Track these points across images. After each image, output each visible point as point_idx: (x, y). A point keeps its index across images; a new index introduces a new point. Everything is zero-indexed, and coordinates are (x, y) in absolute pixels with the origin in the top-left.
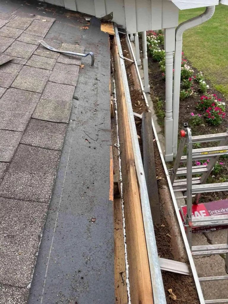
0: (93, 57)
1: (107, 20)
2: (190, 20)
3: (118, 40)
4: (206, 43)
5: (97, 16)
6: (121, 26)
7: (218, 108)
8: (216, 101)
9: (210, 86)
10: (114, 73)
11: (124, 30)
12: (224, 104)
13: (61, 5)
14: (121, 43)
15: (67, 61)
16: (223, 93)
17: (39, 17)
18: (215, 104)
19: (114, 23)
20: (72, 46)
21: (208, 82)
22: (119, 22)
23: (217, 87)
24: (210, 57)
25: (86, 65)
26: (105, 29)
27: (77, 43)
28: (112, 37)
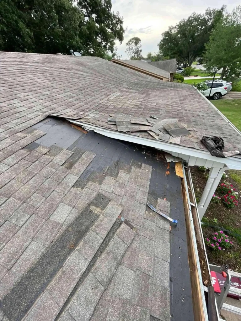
8: (232, 190)
18: (231, 192)
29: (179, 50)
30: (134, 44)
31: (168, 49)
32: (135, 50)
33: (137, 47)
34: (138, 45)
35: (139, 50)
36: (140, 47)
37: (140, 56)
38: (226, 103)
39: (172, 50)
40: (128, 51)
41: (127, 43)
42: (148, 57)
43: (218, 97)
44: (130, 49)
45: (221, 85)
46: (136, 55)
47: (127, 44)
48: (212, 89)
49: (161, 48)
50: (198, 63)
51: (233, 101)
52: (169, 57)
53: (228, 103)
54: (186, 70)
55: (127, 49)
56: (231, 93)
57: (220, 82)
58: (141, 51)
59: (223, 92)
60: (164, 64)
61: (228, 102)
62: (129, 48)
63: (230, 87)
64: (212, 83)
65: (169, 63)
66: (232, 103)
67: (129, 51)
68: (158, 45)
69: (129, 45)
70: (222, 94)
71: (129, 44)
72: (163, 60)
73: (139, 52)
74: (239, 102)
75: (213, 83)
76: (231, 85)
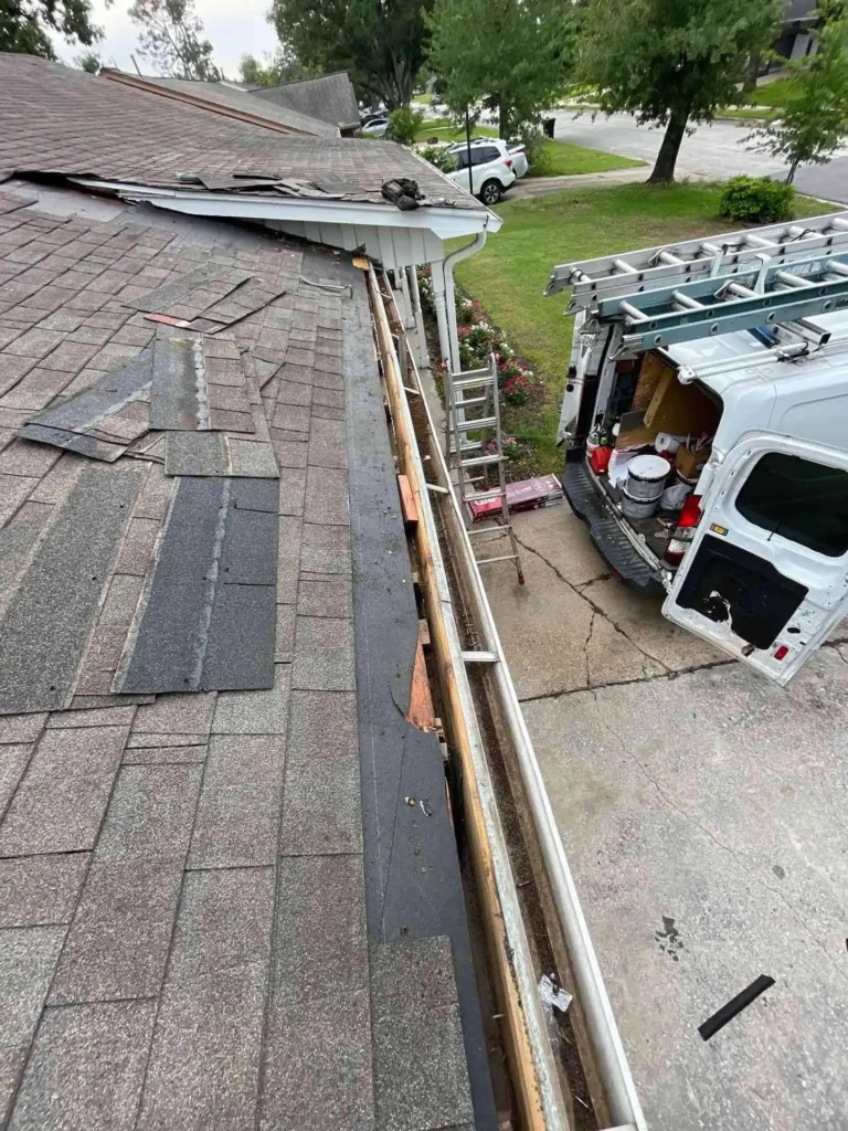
0: (351, 290)
1: (359, 253)
2: (460, 251)
3: (373, 275)
4: (518, 289)
5: (346, 249)
6: (376, 260)
7: (525, 379)
8: (521, 370)
9: (515, 352)
10: (373, 308)
11: (381, 266)
12: (531, 373)
13: (302, 235)
14: (378, 280)
15: (328, 293)
16: (535, 361)
17: (285, 251)
18: (519, 374)
19: (367, 257)
20: (330, 281)
21: (513, 346)
22: (374, 256)
23: (527, 353)
24: (522, 310)
25: (346, 297)
26: (357, 263)
27: (332, 278)
28: (367, 273)
29: (352, 41)
30: (166, 13)
31: (313, 35)
32: (179, 46)
33: (186, 29)
34: (188, 20)
35: (197, 45)
36: (198, 28)
37: (211, 72)
38: (517, 210)
39: (328, 38)
40: (152, 48)
41: (132, 7)
42: (246, 75)
43: (496, 195)
44: (155, 39)
45: (495, 154)
46: (193, 67)
47: (135, 13)
48: (473, 168)
49: (283, 32)
50: (435, 97)
51: (534, 201)
52: (320, 68)
53: (522, 208)
54: (396, 121)
55: (141, 38)
56: (527, 183)
57: (489, 144)
58: (207, 48)
59: (507, 178)
60: (311, 93)
61: (521, 205)
62: (150, 33)
63: (523, 162)
64: (466, 148)
65: (328, 88)
66: (533, 207)
67: (156, 48)
68: (270, 18)
69: (146, 18)
70: (505, 183)
71: (145, 12)
72: (301, 79)
73: (199, 52)
74: (549, 202)
75: (469, 149)
76: (522, 154)
